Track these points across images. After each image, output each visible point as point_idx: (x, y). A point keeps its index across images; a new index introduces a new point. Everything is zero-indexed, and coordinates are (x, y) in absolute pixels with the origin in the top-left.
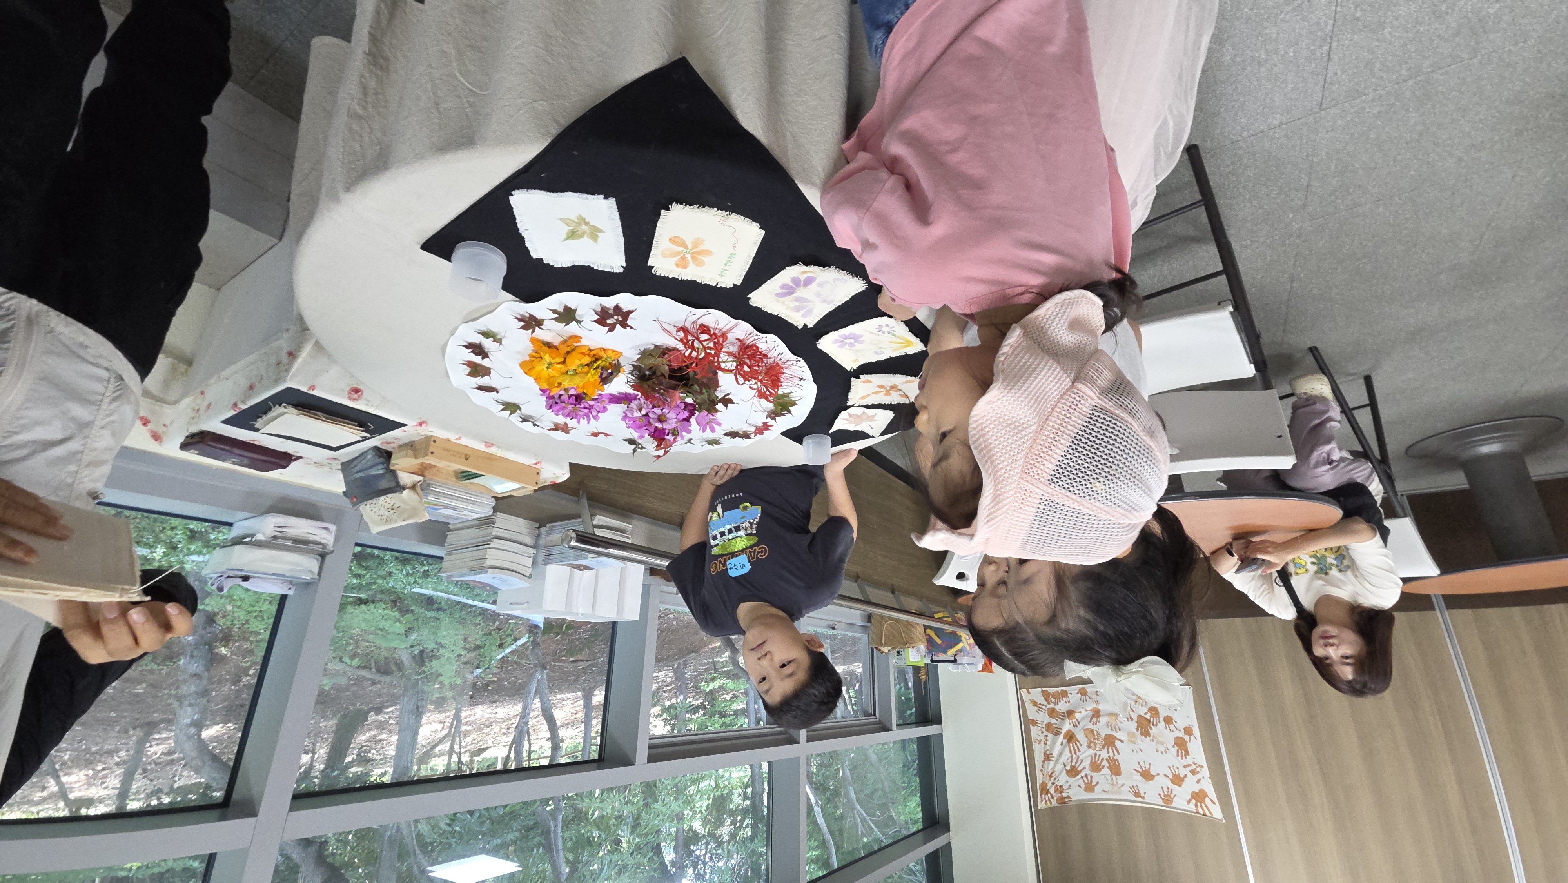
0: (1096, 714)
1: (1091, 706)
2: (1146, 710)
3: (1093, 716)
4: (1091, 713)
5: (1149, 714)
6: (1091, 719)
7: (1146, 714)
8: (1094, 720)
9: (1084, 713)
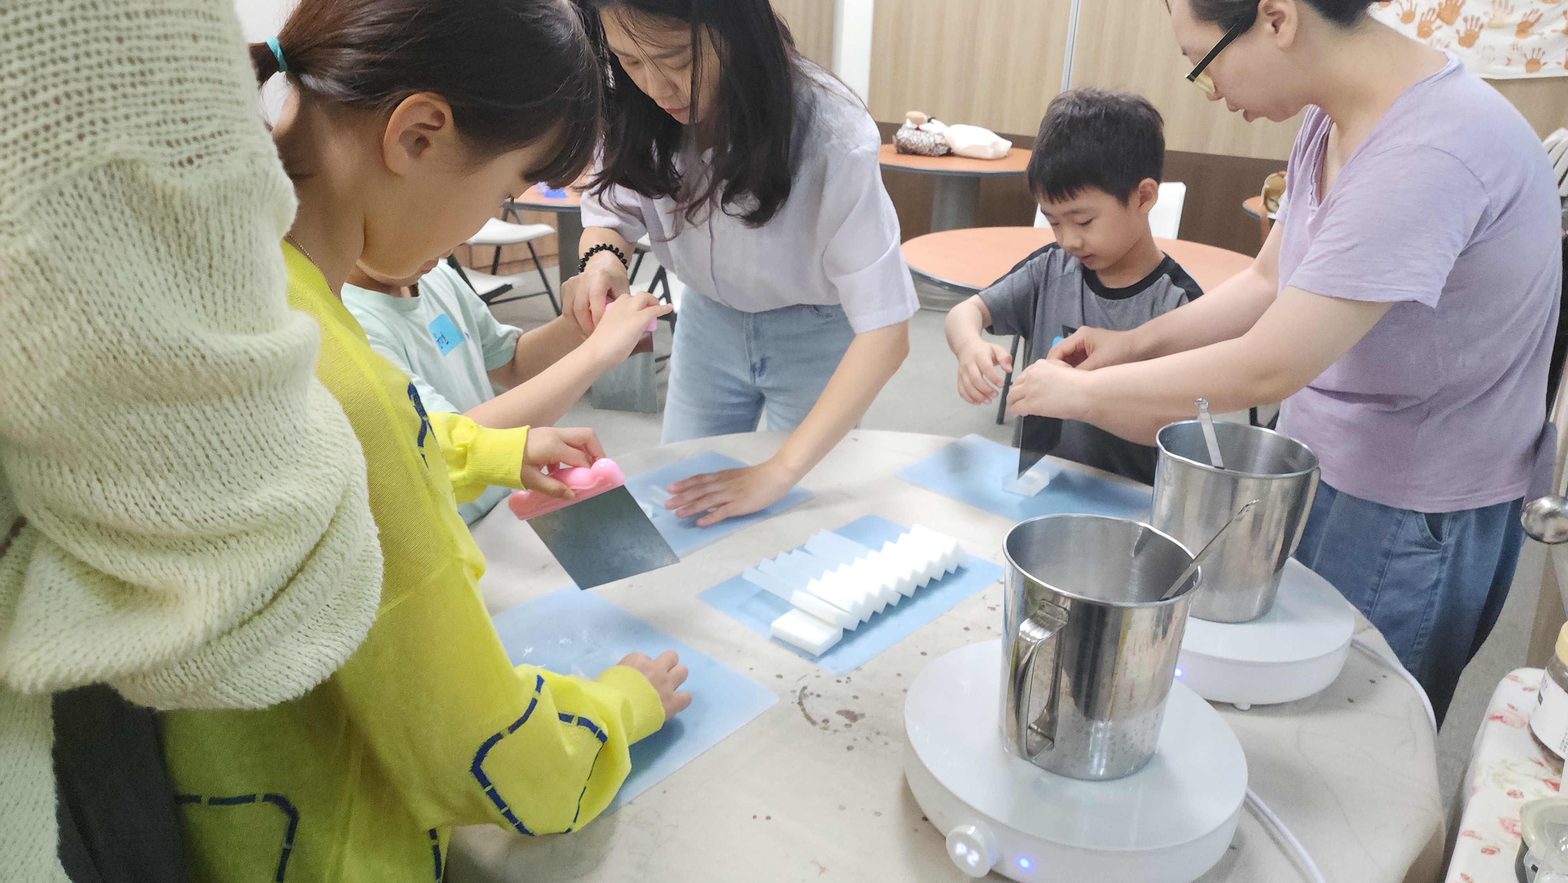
0: (1524, 28)
1: (1531, 41)
2: (1437, 34)
3: (1532, 25)
4: (1536, 29)
5: (1434, 27)
6: (1537, 20)
7: (1439, 28)
8: (1532, 18)
9: (1547, 31)
